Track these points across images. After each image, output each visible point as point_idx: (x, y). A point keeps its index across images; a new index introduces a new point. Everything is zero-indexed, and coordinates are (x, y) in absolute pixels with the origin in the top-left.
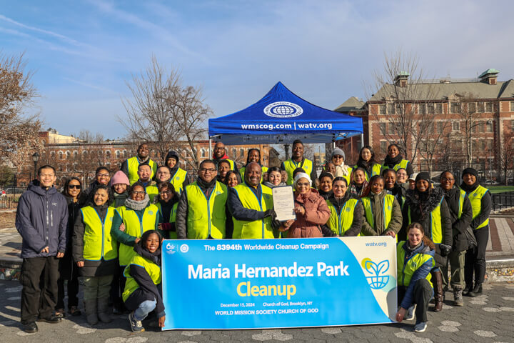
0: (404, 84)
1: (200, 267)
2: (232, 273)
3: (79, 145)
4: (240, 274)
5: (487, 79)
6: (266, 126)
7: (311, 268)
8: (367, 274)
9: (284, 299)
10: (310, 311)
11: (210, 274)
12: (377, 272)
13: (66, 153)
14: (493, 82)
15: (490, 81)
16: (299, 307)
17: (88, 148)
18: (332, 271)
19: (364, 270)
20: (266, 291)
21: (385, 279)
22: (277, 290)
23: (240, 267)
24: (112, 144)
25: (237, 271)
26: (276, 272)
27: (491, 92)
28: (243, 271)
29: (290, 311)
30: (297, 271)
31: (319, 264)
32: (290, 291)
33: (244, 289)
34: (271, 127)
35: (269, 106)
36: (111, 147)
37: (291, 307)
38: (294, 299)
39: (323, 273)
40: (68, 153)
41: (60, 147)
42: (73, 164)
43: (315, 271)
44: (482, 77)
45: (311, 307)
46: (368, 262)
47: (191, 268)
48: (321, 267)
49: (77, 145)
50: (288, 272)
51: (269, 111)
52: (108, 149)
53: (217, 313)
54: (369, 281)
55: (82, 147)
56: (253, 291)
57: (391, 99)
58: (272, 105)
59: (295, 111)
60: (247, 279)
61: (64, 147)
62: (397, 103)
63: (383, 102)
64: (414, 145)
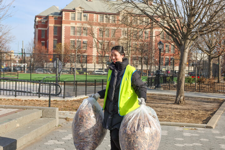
57: (80, 9)
62: (84, 12)
63: (74, 10)
64: (94, 45)
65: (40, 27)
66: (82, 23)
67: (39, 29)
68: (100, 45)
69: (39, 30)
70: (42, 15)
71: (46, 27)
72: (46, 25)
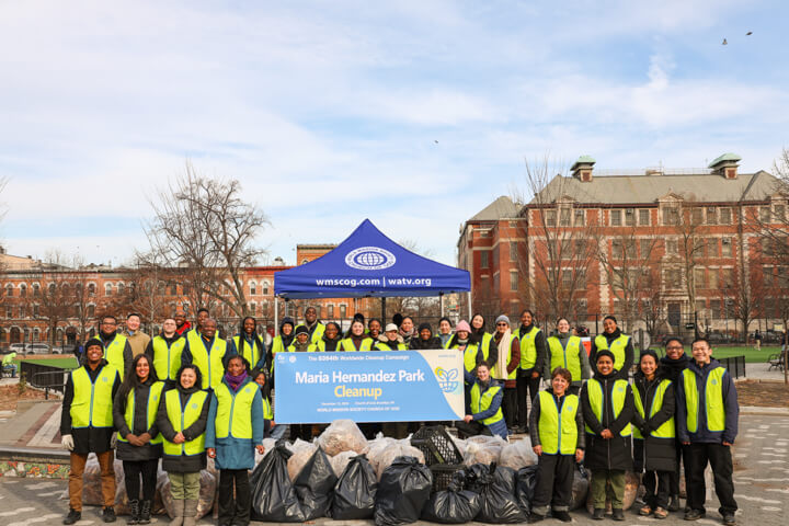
0: (587, 177)
1: (305, 374)
2: (331, 378)
3: (43, 273)
4: (337, 380)
5: (722, 170)
6: (347, 282)
7: (394, 375)
8: (439, 380)
9: (372, 399)
10: (393, 409)
11: (313, 379)
12: (448, 378)
13: (19, 286)
14: (732, 174)
15: (727, 174)
16: (384, 406)
17: (59, 278)
18: (411, 378)
19: (436, 376)
20: (357, 393)
21: (455, 385)
22: (366, 392)
23: (337, 374)
24: (99, 272)
25: (334, 377)
26: (366, 378)
27: (728, 191)
28: (340, 377)
29: (377, 409)
30: (383, 377)
31: (401, 372)
32: (376, 393)
33: (340, 391)
34: (354, 283)
35: (352, 253)
36: (97, 276)
37: (377, 406)
38: (380, 399)
39: (404, 379)
40: (24, 288)
41: (10, 276)
42: (32, 305)
43: (397, 378)
44: (714, 166)
45: (393, 406)
46: (439, 370)
47: (298, 374)
48: (402, 374)
49: (39, 273)
50: (375, 378)
51: (352, 260)
52: (93, 280)
53: (319, 410)
54: (441, 385)
55: (48, 277)
56: (347, 393)
57: (566, 201)
58: (356, 251)
59: (386, 259)
60: (342, 384)
61: (17, 276)
62: (576, 206)
63: (553, 205)
64: (603, 278)
65: (477, 245)
66: (574, 231)
67: (475, 248)
68: (617, 278)
69: (475, 252)
70: (479, 219)
71: (491, 245)
72: (489, 239)
